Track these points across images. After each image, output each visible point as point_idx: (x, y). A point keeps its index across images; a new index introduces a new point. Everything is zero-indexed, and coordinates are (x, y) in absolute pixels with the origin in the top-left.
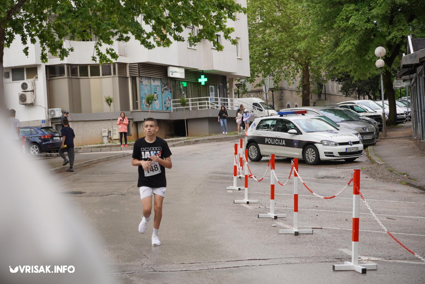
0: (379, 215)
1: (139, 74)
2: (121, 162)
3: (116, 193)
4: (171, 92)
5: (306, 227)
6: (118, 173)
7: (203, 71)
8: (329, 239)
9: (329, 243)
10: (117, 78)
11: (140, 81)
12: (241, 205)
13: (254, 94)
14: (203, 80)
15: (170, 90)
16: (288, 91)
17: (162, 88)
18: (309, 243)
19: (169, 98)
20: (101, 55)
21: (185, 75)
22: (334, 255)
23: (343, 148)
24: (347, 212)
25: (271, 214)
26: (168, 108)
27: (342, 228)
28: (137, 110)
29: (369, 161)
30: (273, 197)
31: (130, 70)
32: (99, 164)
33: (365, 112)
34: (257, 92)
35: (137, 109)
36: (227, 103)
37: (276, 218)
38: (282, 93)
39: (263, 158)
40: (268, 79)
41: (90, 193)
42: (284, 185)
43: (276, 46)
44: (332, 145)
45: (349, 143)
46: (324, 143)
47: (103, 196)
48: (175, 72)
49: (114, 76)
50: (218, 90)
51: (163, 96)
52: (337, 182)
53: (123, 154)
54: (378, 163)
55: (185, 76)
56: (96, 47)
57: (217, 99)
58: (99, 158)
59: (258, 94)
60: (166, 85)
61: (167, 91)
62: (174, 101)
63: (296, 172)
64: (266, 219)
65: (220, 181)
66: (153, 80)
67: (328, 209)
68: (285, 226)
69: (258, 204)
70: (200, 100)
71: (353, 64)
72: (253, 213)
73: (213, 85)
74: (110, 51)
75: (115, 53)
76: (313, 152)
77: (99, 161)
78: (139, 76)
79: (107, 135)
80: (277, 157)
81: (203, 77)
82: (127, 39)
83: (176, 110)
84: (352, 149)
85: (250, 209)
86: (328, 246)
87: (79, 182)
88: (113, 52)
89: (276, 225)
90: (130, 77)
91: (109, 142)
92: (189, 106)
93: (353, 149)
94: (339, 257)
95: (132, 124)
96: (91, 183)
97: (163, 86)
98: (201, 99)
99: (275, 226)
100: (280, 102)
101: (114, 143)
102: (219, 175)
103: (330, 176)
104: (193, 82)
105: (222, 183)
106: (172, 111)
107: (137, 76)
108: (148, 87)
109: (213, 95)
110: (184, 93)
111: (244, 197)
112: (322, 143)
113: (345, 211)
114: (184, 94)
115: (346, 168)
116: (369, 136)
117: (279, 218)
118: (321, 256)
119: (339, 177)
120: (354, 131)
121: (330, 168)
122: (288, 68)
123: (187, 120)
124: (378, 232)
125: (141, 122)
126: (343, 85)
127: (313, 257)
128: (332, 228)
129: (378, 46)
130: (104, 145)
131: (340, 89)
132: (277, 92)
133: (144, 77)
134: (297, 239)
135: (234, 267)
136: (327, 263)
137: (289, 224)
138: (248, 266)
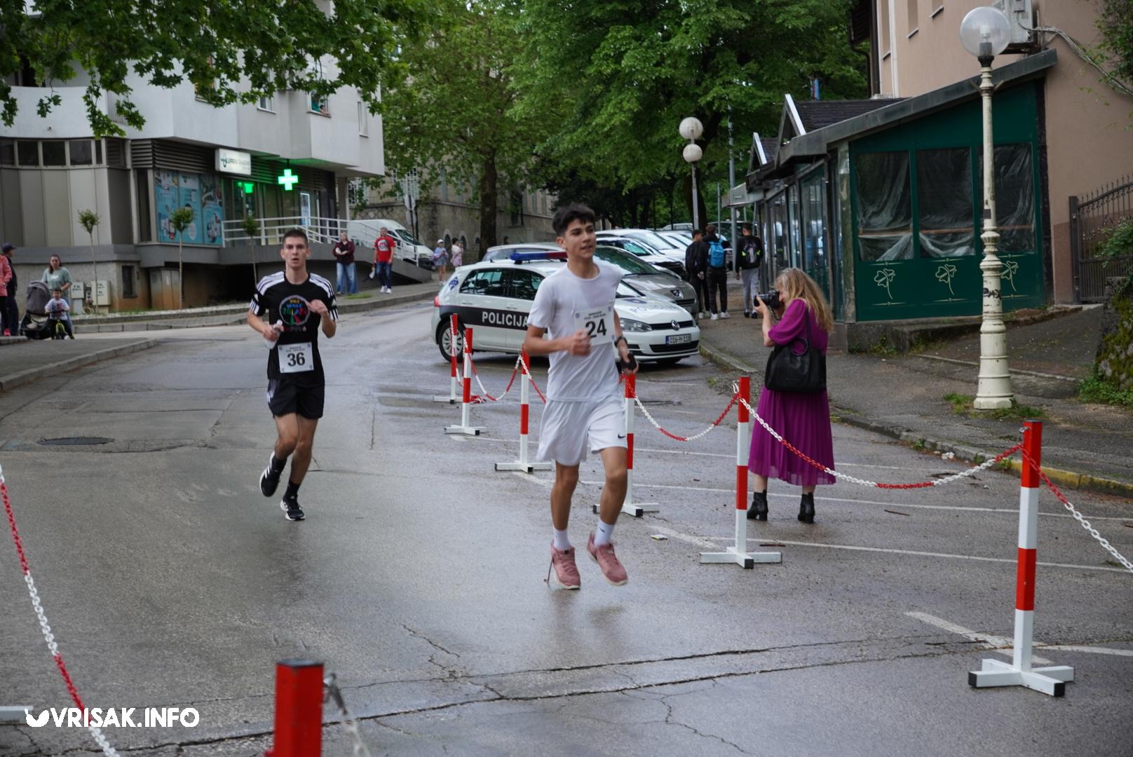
1: (154, 163)
2: (149, 360)
3: (189, 442)
4: (220, 204)
6: (159, 390)
7: (288, 160)
10: (105, 171)
11: (156, 179)
12: (517, 476)
13: (377, 211)
14: (288, 180)
15: (218, 200)
16: (445, 207)
17: (202, 194)
18: (810, 595)
19: (216, 217)
20: (99, 117)
21: (252, 168)
22: (915, 633)
23: (659, 336)
26: (214, 239)
28: (149, 243)
29: (710, 364)
31: (133, 153)
32: (101, 365)
33: (648, 254)
34: (382, 207)
35: (149, 239)
36: (337, 231)
37: (640, 513)
38: (435, 210)
40: (406, 180)
41: (125, 441)
42: (688, 439)
43: (430, 113)
44: (636, 330)
45: (673, 324)
47: (163, 453)
48: (232, 161)
49: (98, 166)
50: (318, 201)
51: (205, 213)
53: (148, 343)
54: (741, 370)
55: (252, 171)
56: (86, 98)
57: (316, 220)
58: (99, 352)
59: (385, 212)
60: (211, 188)
61: (212, 202)
62: (228, 224)
65: (412, 410)
66: (183, 177)
70: (279, 223)
71: (624, 154)
73: (307, 191)
74: (126, 109)
75: (137, 112)
77: (99, 359)
78: (154, 166)
79: (83, 297)
80: (507, 353)
81: (288, 172)
82: (175, 80)
83: (230, 246)
84: (678, 338)
86: (869, 604)
87: (78, 412)
88: (133, 110)
89: (665, 537)
90: (134, 169)
91: (87, 311)
92: (260, 235)
93: (681, 339)
94: (933, 640)
95: (138, 273)
96: (110, 414)
97: (205, 190)
98: (283, 220)
99: (663, 539)
100: (430, 230)
101: (99, 314)
102: (397, 395)
104: (267, 185)
105: (421, 416)
106: (224, 246)
107: (150, 168)
108: (173, 193)
109: (306, 212)
110: (247, 206)
111: (517, 455)
114: (247, 210)
115: (674, 381)
117: (646, 514)
118: (885, 636)
119: (668, 403)
122: (455, 159)
123: (256, 264)
125: (158, 269)
126: (559, 197)
127: (869, 639)
129: (682, 118)
130: (77, 318)
131: (549, 206)
132: (424, 208)
133: (164, 170)
135: (702, 679)
136: (919, 658)
137: (688, 532)
138: (735, 675)
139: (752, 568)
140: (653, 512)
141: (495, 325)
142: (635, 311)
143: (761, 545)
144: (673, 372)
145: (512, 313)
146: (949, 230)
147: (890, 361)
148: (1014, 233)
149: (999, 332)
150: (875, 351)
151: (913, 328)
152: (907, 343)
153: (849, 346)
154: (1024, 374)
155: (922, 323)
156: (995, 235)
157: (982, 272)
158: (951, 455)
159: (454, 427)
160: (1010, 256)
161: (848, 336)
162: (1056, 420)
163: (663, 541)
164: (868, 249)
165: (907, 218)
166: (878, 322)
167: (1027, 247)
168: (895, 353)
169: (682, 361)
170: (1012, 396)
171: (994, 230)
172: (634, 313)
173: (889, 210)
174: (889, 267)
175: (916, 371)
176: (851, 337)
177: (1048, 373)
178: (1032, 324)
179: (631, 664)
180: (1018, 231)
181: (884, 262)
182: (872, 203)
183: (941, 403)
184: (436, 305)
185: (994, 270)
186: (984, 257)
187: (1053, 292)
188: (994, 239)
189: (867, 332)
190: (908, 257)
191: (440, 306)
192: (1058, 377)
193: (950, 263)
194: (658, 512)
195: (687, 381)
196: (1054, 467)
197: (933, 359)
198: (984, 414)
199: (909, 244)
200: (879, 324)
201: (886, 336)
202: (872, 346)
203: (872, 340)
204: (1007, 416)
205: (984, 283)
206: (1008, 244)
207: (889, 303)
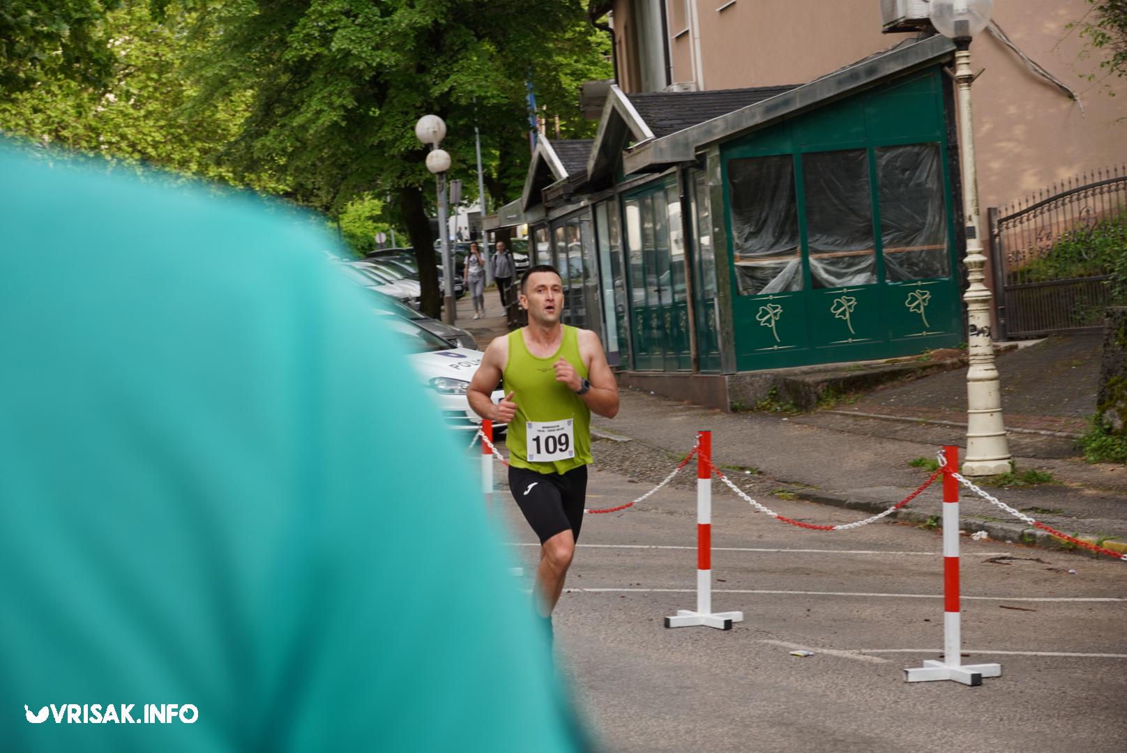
25: (703, 615)
46: (439, 385)
89: (810, 653)
99: (809, 656)
142: (457, 367)
146: (845, 253)
147: (795, 420)
148: (924, 255)
149: (992, 380)
150: (764, 408)
151: (819, 378)
152: (813, 397)
153: (731, 403)
155: (820, 371)
156: (981, 258)
157: (966, 305)
158: (984, 534)
160: (919, 283)
161: (729, 390)
162: (1075, 486)
164: (749, 281)
165: (792, 239)
166: (765, 371)
167: (940, 272)
168: (795, 410)
170: (1010, 458)
171: (980, 253)
172: (457, 371)
173: (771, 230)
174: (773, 302)
175: (842, 432)
176: (731, 392)
180: (929, 252)
181: (767, 295)
182: (747, 221)
183: (911, 470)
185: (982, 301)
186: (968, 287)
188: (982, 264)
189: (752, 384)
190: (796, 288)
193: (848, 294)
197: (856, 416)
199: (797, 272)
200: (766, 374)
201: (774, 389)
202: (759, 402)
203: (758, 395)
204: (1013, 484)
205: (970, 319)
206: (916, 269)
207: (776, 347)
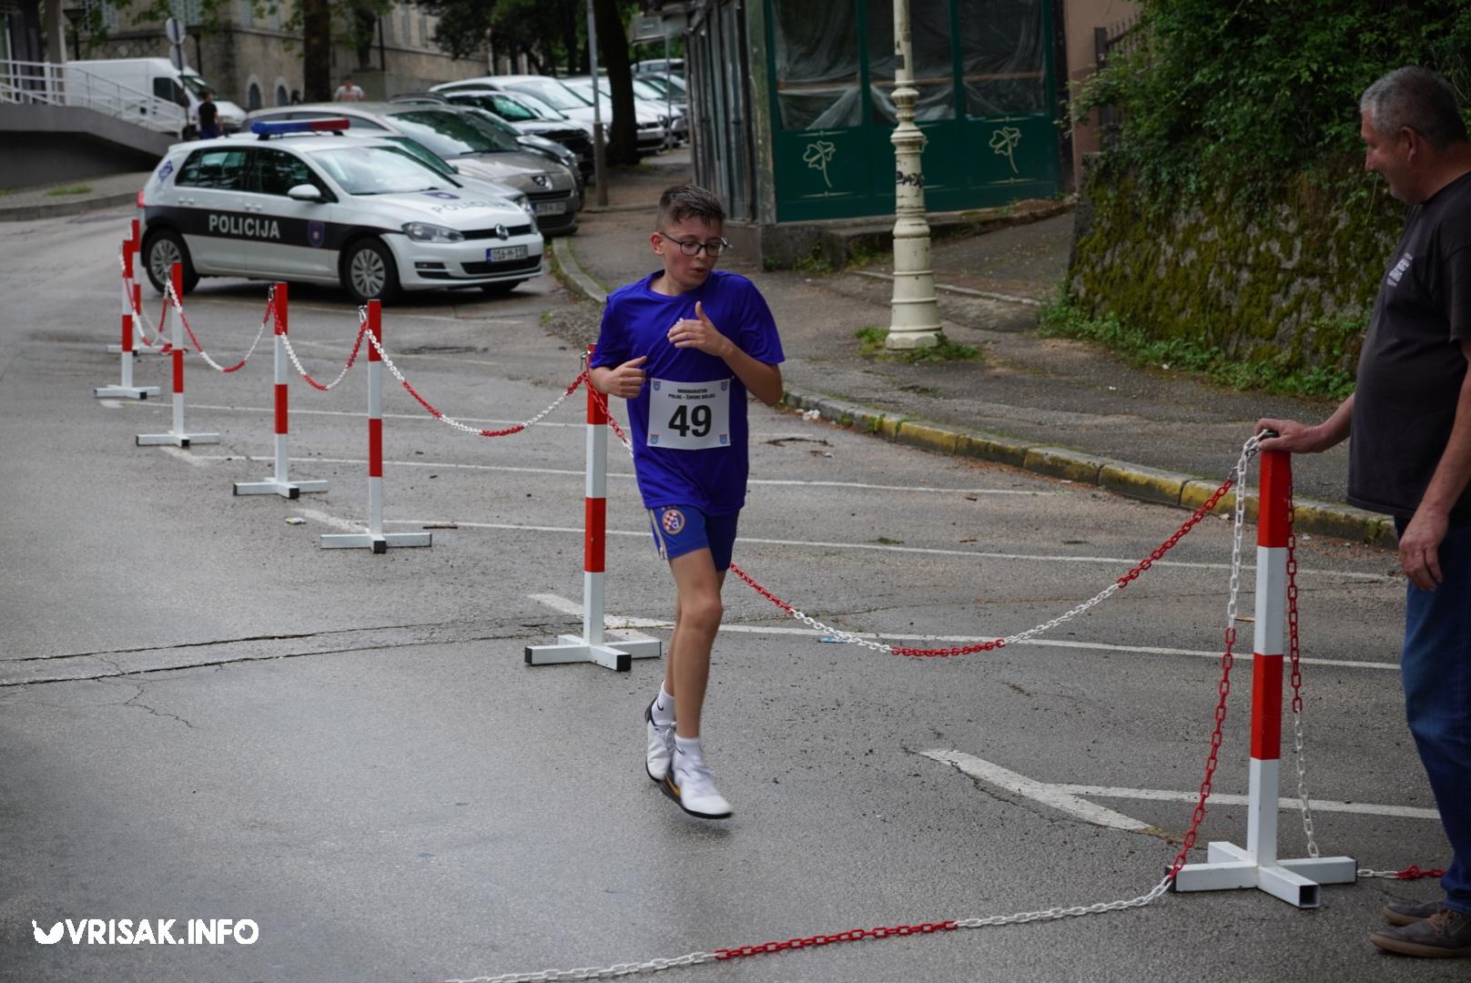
0: (627, 475)
5: (404, 525)
8: (488, 563)
9: (493, 578)
12: (164, 452)
16: (249, 37)
18: (428, 579)
22: (519, 615)
23: (476, 249)
24: (524, 470)
25: (279, 483)
27: (521, 524)
29: (562, 291)
30: (282, 427)
37: (295, 494)
38: (230, 42)
39: (203, 283)
44: (440, 240)
45: (498, 231)
46: (413, 231)
52: (472, 364)
54: (594, 299)
63: (377, 346)
64: (262, 499)
67: (457, 461)
68: (333, 521)
69: (221, 449)
72: (211, 478)
76: (376, 261)
80: (251, 278)
84: (506, 251)
85: (197, 464)
86: (492, 587)
89: (303, 520)
93: (510, 253)
94: (535, 622)
99: (300, 523)
102: (55, 345)
103: (441, 343)
111: (171, 423)
112: (406, 230)
113: (515, 465)
115: (492, 318)
116: (554, 205)
117: (307, 496)
118: (477, 618)
119: (469, 349)
120: (510, 188)
121: (438, 318)
124: (637, 534)
126: (444, 19)
127: (453, 622)
128: (490, 525)
131: (431, 34)
132: (212, 38)
134: (383, 565)
135: (206, 665)
136: (500, 641)
137: (345, 516)
138: (252, 659)
139: (384, 552)
140: (318, 493)
141: (229, 235)
142: (439, 211)
143: (425, 528)
144: (499, 304)
145: (254, 216)
147: (820, 281)
148: (1014, 84)
149: (920, 236)
150: (803, 267)
151: (854, 232)
152: (844, 254)
153: (765, 260)
154: (984, 297)
156: (912, 92)
157: (893, 148)
158: (815, 414)
159: (112, 389)
160: (1007, 119)
161: (763, 245)
162: (993, 363)
163: (299, 526)
164: (795, 113)
165: (851, 63)
166: (809, 222)
169: (521, 287)
170: (939, 329)
171: (910, 86)
172: (435, 213)
173: (825, 52)
174: (825, 139)
175: (844, 295)
176: (768, 247)
177: (1014, 296)
178: (1030, 223)
179: (130, 651)
180: (1021, 81)
181: (817, 131)
182: (798, 39)
183: (848, 342)
184: (140, 206)
185: (912, 144)
186: (897, 125)
187: (1072, 174)
188: (910, 99)
189: (791, 238)
190: (855, 122)
191: (146, 207)
192: (1025, 301)
194: (326, 492)
195: (513, 317)
196: (931, 426)
197: (875, 278)
198: (896, 356)
199: (855, 103)
200: (809, 226)
201: (819, 244)
202: (799, 259)
203: (799, 251)
204: (927, 359)
205: (898, 164)
206: (1004, 101)
207: (826, 194)
